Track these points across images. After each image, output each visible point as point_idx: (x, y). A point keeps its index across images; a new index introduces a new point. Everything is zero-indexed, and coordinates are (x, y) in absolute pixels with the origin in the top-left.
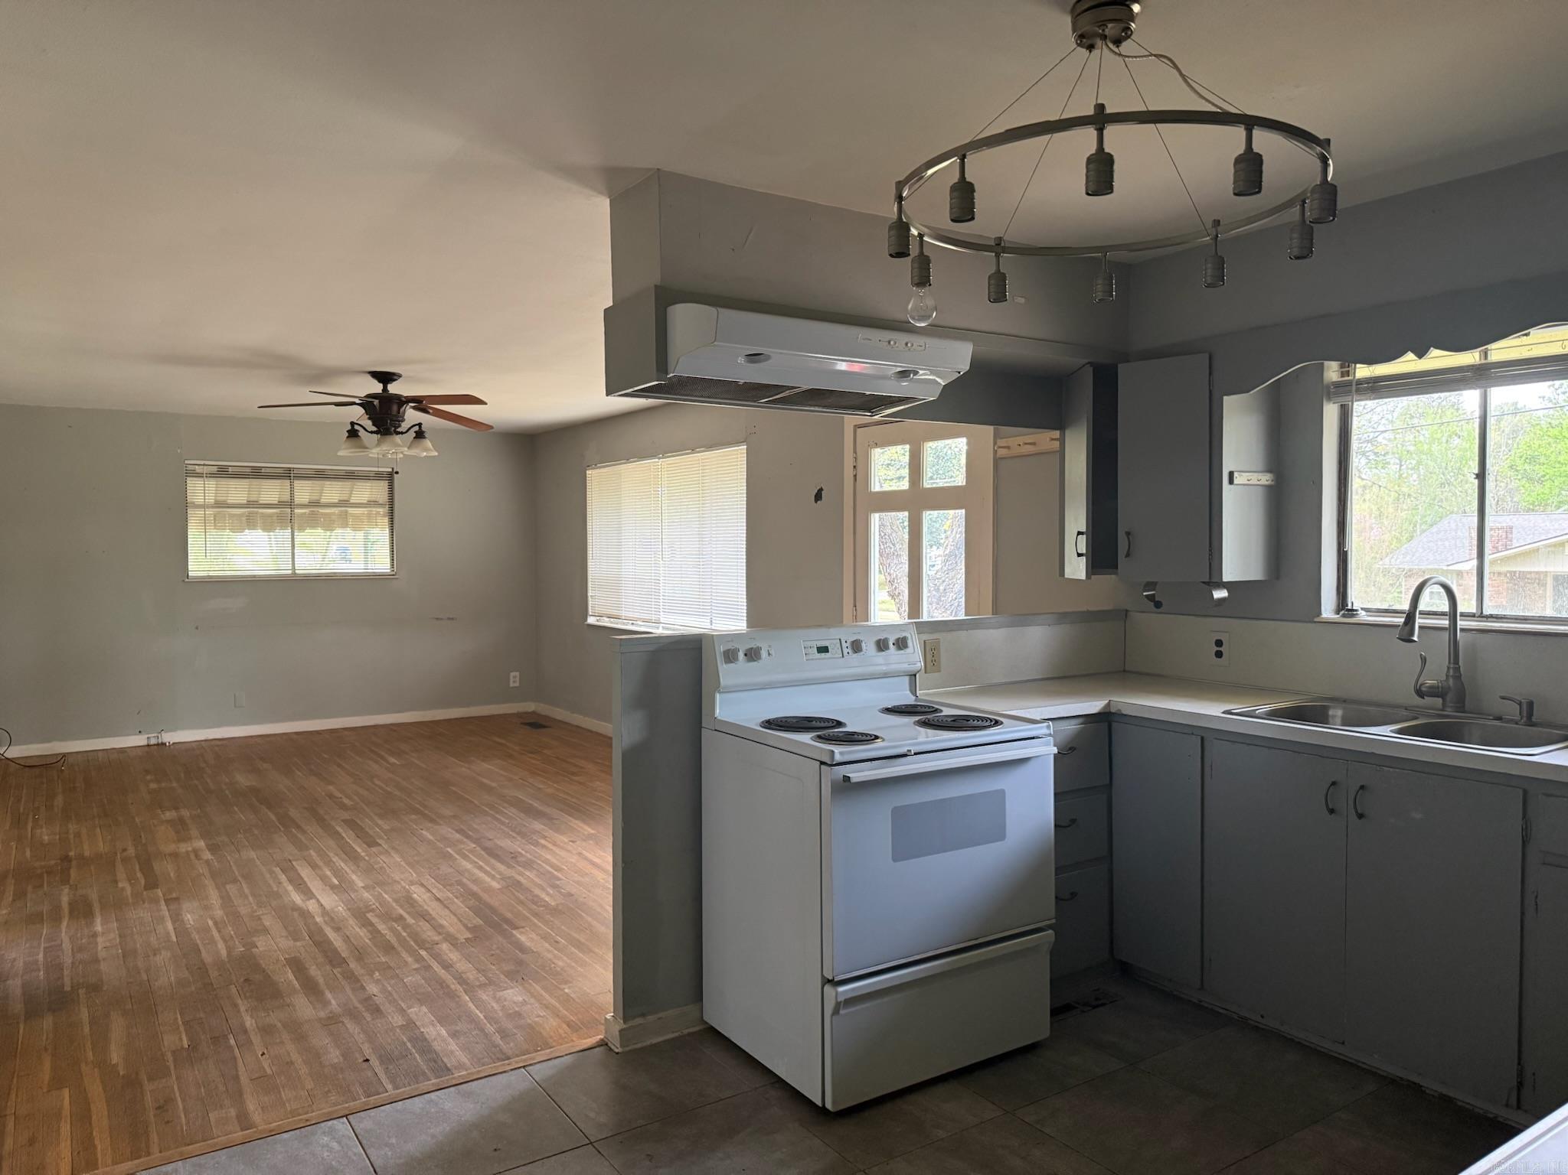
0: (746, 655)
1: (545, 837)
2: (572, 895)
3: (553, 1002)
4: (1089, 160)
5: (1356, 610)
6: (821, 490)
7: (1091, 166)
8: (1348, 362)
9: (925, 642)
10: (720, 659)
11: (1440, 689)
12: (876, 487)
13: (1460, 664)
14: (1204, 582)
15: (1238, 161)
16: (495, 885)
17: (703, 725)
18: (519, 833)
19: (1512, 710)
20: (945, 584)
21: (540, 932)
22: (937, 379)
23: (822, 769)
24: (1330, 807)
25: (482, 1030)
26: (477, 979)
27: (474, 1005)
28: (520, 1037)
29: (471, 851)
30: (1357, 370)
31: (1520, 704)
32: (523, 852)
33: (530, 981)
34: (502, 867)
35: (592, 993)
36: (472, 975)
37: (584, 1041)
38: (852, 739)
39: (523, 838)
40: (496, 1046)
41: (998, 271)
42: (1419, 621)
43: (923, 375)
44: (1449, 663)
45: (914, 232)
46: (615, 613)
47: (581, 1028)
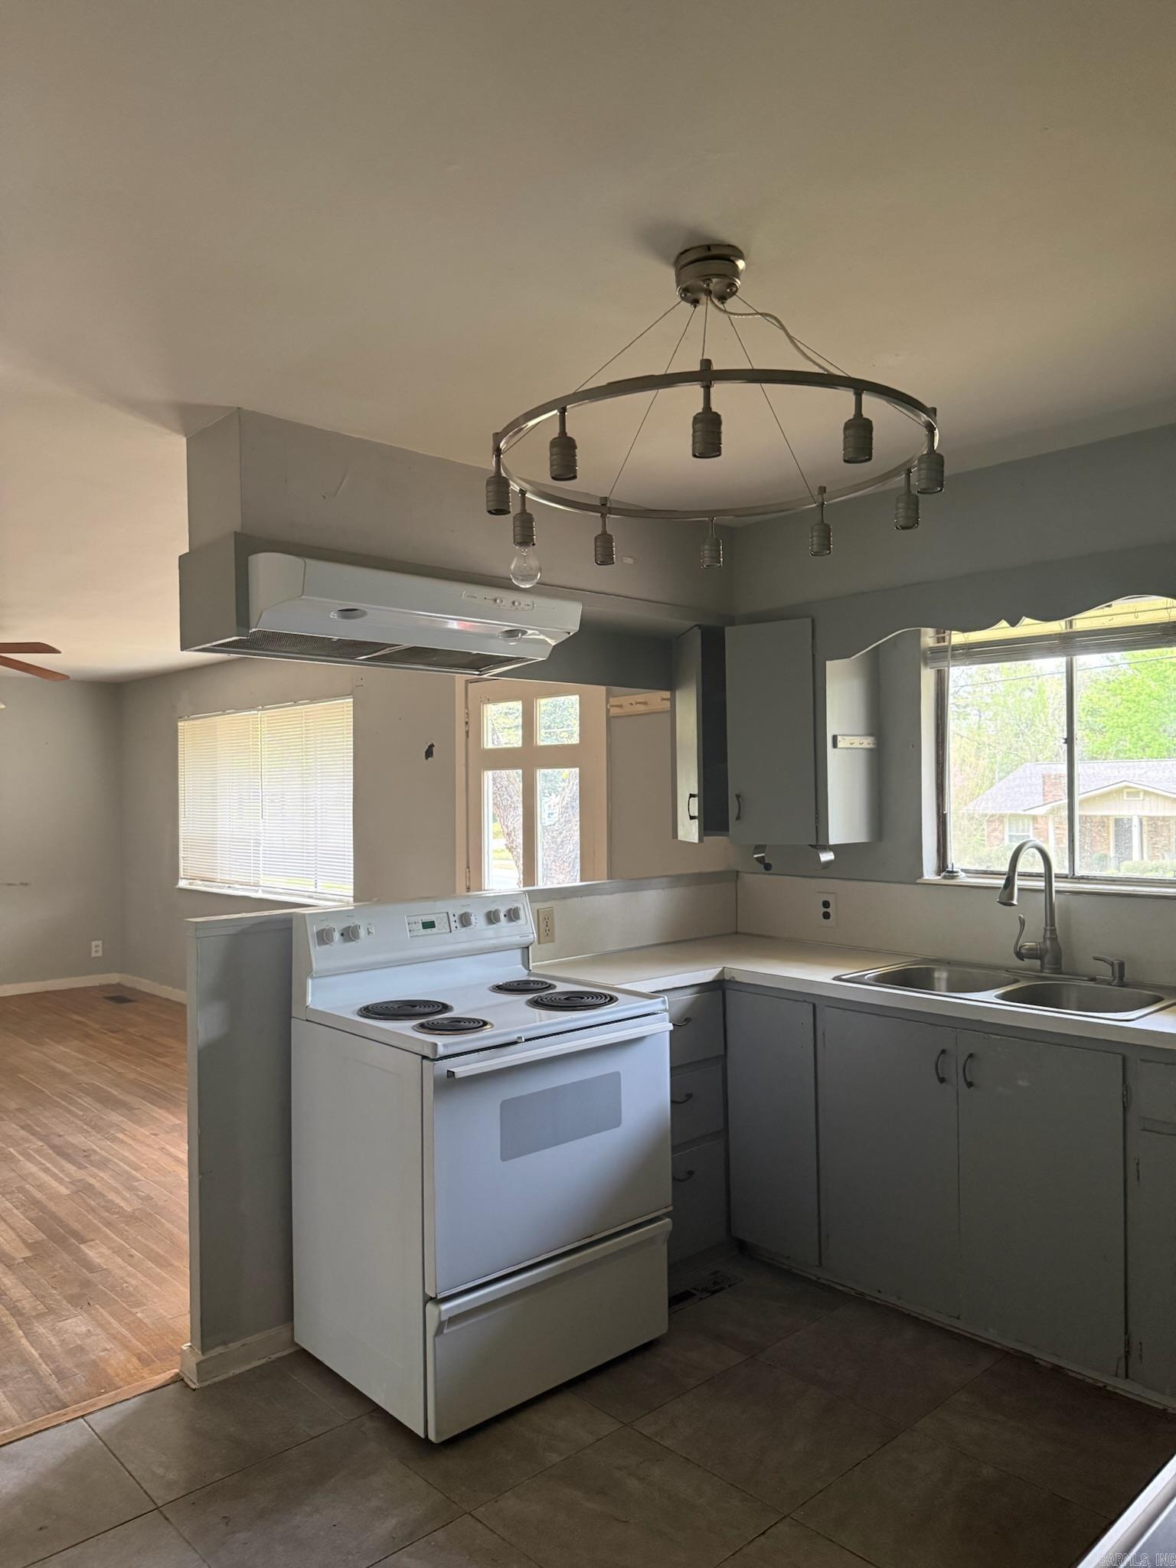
0: (342, 935)
1: (123, 1131)
2: (152, 1199)
3: (124, 1331)
4: (696, 420)
5: (957, 872)
6: (432, 746)
7: (698, 426)
8: (943, 627)
9: (538, 911)
10: (312, 941)
11: (1039, 952)
12: (489, 744)
13: (1056, 926)
14: (811, 845)
15: (848, 426)
16: (64, 1191)
17: (293, 1015)
18: (93, 1128)
19: (1105, 971)
20: (562, 836)
21: (113, 1245)
22: (547, 639)
23: (424, 1064)
24: (941, 1076)
25: (36, 1373)
26: (35, 1309)
27: (29, 1341)
28: (80, 1377)
29: (37, 1151)
30: (953, 636)
31: (1112, 965)
32: (98, 1149)
33: (97, 1306)
34: (70, 1168)
35: (170, 1317)
36: (27, 1304)
37: (156, 1377)
38: (458, 1026)
39: (98, 1133)
40: (49, 1392)
41: (604, 533)
42: (1018, 883)
43: (532, 634)
44: (1046, 925)
45: (515, 487)
46: (209, 875)
47: (154, 1361)
